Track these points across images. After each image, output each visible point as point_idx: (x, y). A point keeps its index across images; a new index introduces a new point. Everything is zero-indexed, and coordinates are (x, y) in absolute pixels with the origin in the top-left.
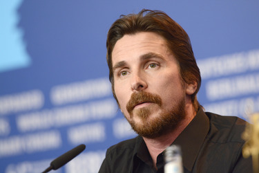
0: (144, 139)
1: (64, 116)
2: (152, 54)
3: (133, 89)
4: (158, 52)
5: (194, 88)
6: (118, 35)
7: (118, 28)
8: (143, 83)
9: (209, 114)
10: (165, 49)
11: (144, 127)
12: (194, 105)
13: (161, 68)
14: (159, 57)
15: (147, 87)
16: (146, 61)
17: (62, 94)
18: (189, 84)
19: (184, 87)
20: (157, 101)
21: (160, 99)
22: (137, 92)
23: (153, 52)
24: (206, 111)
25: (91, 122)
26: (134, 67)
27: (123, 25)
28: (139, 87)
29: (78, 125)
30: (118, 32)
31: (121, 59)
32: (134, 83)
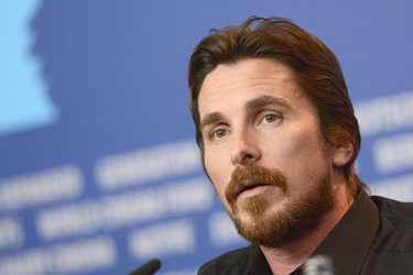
0: (262, 247)
1: (121, 211)
2: (267, 98)
3: (234, 163)
4: (278, 94)
5: (348, 153)
6: (208, 66)
7: (207, 54)
8: (252, 151)
9: (377, 200)
10: (290, 87)
11: (257, 228)
12: (349, 185)
13: (285, 122)
14: (280, 104)
15: (259, 158)
16: (257, 110)
17: (114, 171)
18: (338, 147)
19: (328, 154)
20: (278, 181)
21: (284, 178)
22: (242, 167)
23: (268, 94)
24: (373, 194)
25: (169, 218)
26: (237, 122)
27: (214, 48)
28: (244, 159)
29: (145, 224)
30: (206, 60)
31: (213, 109)
32: (236, 152)
